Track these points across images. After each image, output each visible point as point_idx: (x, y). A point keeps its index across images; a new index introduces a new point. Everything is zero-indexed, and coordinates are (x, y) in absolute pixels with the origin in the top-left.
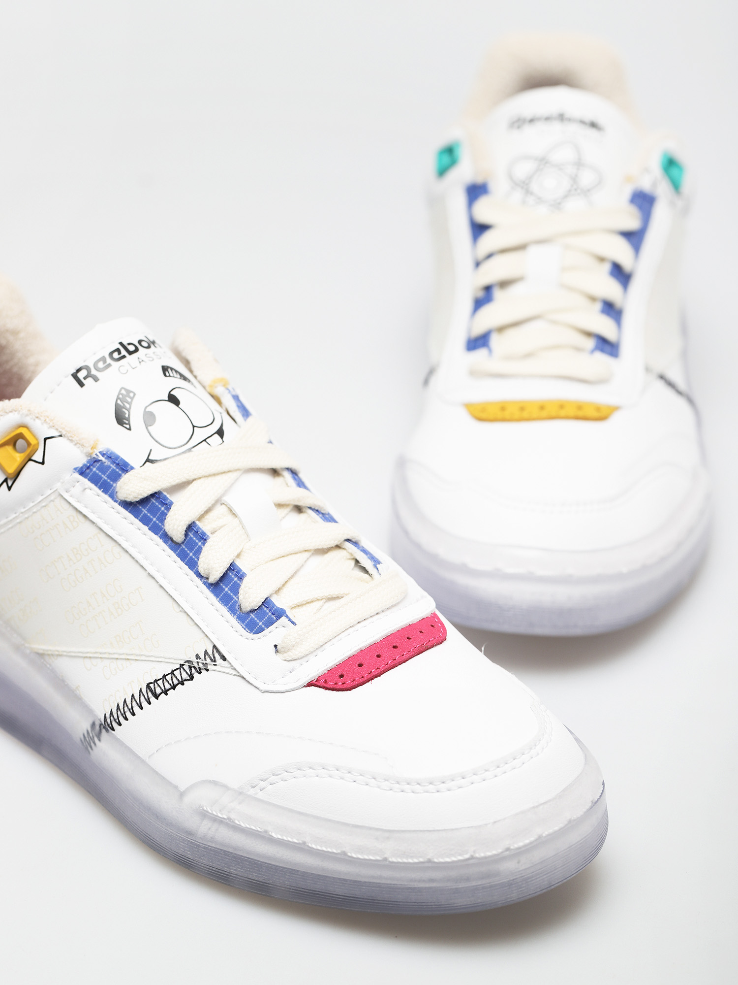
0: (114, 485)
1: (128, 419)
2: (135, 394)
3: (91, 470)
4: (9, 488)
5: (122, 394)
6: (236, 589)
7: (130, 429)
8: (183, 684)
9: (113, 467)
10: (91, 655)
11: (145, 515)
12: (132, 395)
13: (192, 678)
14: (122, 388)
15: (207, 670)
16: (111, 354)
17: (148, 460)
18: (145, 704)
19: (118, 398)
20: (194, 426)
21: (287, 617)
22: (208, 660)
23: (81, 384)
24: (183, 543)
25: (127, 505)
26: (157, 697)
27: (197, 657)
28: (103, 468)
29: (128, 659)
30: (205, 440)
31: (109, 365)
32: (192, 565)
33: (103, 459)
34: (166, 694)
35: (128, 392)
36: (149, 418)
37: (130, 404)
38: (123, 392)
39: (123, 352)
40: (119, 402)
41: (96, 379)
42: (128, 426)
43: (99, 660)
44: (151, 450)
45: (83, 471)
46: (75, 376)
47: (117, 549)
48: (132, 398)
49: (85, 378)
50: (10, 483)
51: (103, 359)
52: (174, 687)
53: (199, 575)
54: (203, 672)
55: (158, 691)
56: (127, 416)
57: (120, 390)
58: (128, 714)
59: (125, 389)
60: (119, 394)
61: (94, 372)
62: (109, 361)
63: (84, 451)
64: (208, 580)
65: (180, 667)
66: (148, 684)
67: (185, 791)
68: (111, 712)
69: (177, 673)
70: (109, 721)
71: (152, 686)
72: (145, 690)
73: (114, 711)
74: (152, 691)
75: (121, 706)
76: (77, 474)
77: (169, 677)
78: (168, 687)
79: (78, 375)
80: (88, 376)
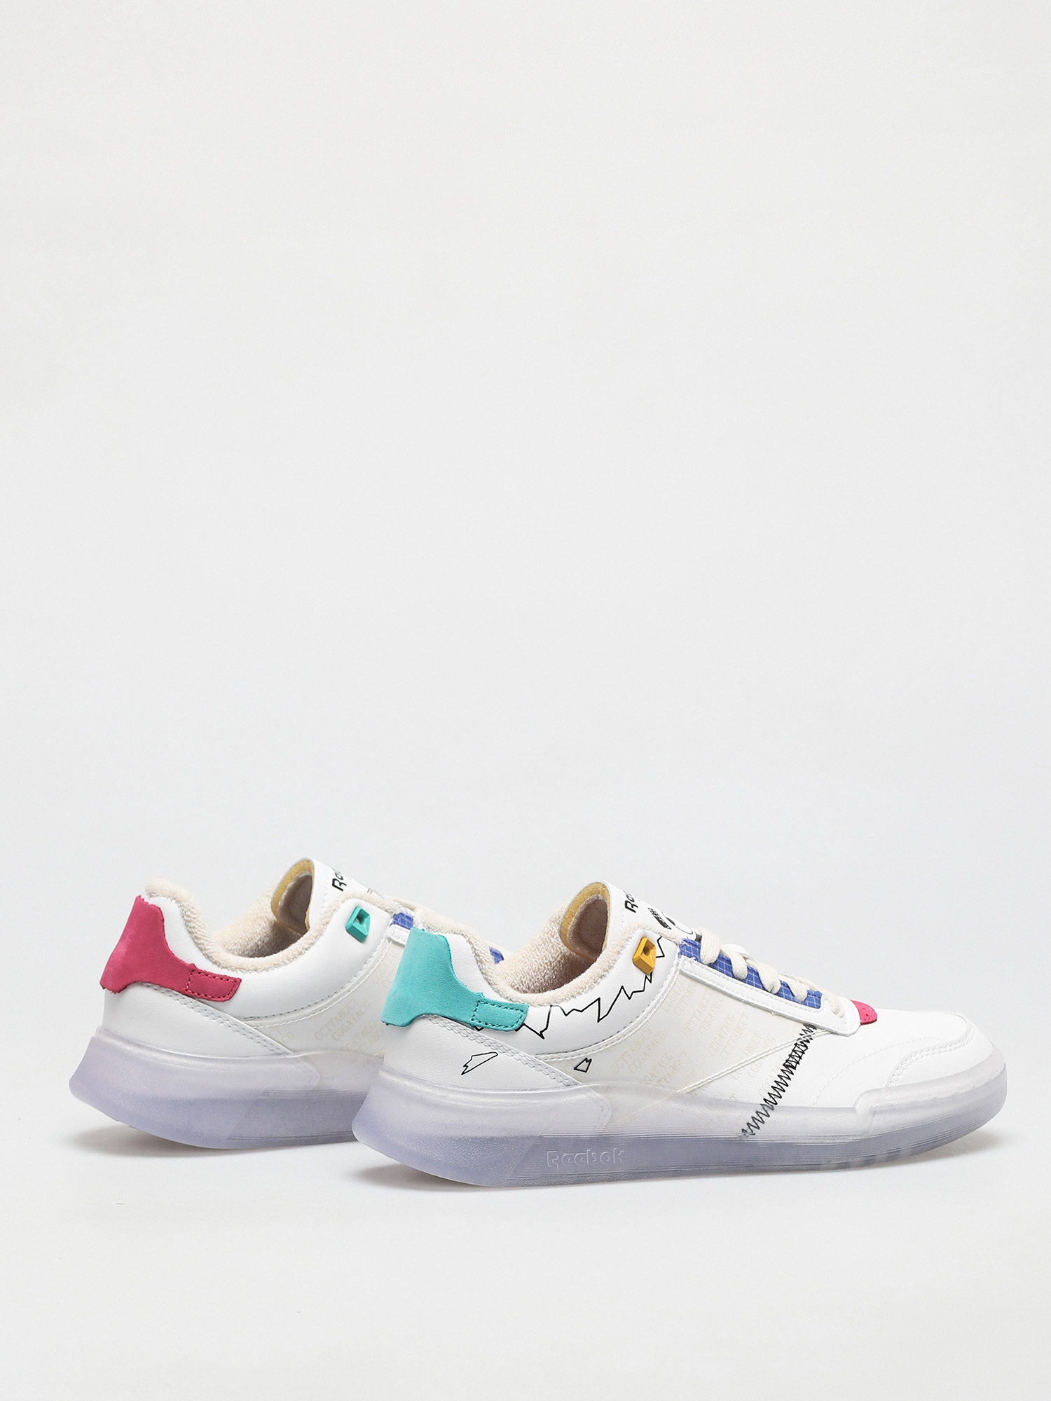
0: (699, 957)
3: (685, 952)
4: (650, 981)
8: (804, 1053)
9: (692, 946)
10: (736, 1068)
11: (721, 970)
13: (806, 1046)
15: (812, 1039)
18: (790, 1076)
19: (652, 914)
21: (823, 993)
22: (809, 1033)
23: (634, 911)
24: (747, 978)
26: (794, 1068)
27: (800, 1035)
28: (688, 949)
29: (761, 1058)
32: (760, 986)
33: (685, 943)
34: (799, 1064)
38: (650, 910)
43: (742, 1069)
45: (682, 954)
46: (626, 907)
47: (720, 995)
48: (656, 913)
49: (632, 907)
50: (649, 978)
52: (800, 1057)
53: (768, 991)
55: (794, 1064)
58: (784, 1087)
60: (650, 912)
61: (632, 903)
63: (674, 942)
64: (775, 992)
65: (796, 1044)
66: (784, 1065)
67: (855, 1105)
68: (769, 1093)
69: (796, 1049)
70: (771, 1100)
71: (787, 1064)
72: (784, 1068)
73: (772, 1091)
74: (789, 1066)
75: (775, 1085)
76: (682, 956)
77: (794, 1054)
78: (798, 1059)
79: (628, 906)
80: (632, 905)
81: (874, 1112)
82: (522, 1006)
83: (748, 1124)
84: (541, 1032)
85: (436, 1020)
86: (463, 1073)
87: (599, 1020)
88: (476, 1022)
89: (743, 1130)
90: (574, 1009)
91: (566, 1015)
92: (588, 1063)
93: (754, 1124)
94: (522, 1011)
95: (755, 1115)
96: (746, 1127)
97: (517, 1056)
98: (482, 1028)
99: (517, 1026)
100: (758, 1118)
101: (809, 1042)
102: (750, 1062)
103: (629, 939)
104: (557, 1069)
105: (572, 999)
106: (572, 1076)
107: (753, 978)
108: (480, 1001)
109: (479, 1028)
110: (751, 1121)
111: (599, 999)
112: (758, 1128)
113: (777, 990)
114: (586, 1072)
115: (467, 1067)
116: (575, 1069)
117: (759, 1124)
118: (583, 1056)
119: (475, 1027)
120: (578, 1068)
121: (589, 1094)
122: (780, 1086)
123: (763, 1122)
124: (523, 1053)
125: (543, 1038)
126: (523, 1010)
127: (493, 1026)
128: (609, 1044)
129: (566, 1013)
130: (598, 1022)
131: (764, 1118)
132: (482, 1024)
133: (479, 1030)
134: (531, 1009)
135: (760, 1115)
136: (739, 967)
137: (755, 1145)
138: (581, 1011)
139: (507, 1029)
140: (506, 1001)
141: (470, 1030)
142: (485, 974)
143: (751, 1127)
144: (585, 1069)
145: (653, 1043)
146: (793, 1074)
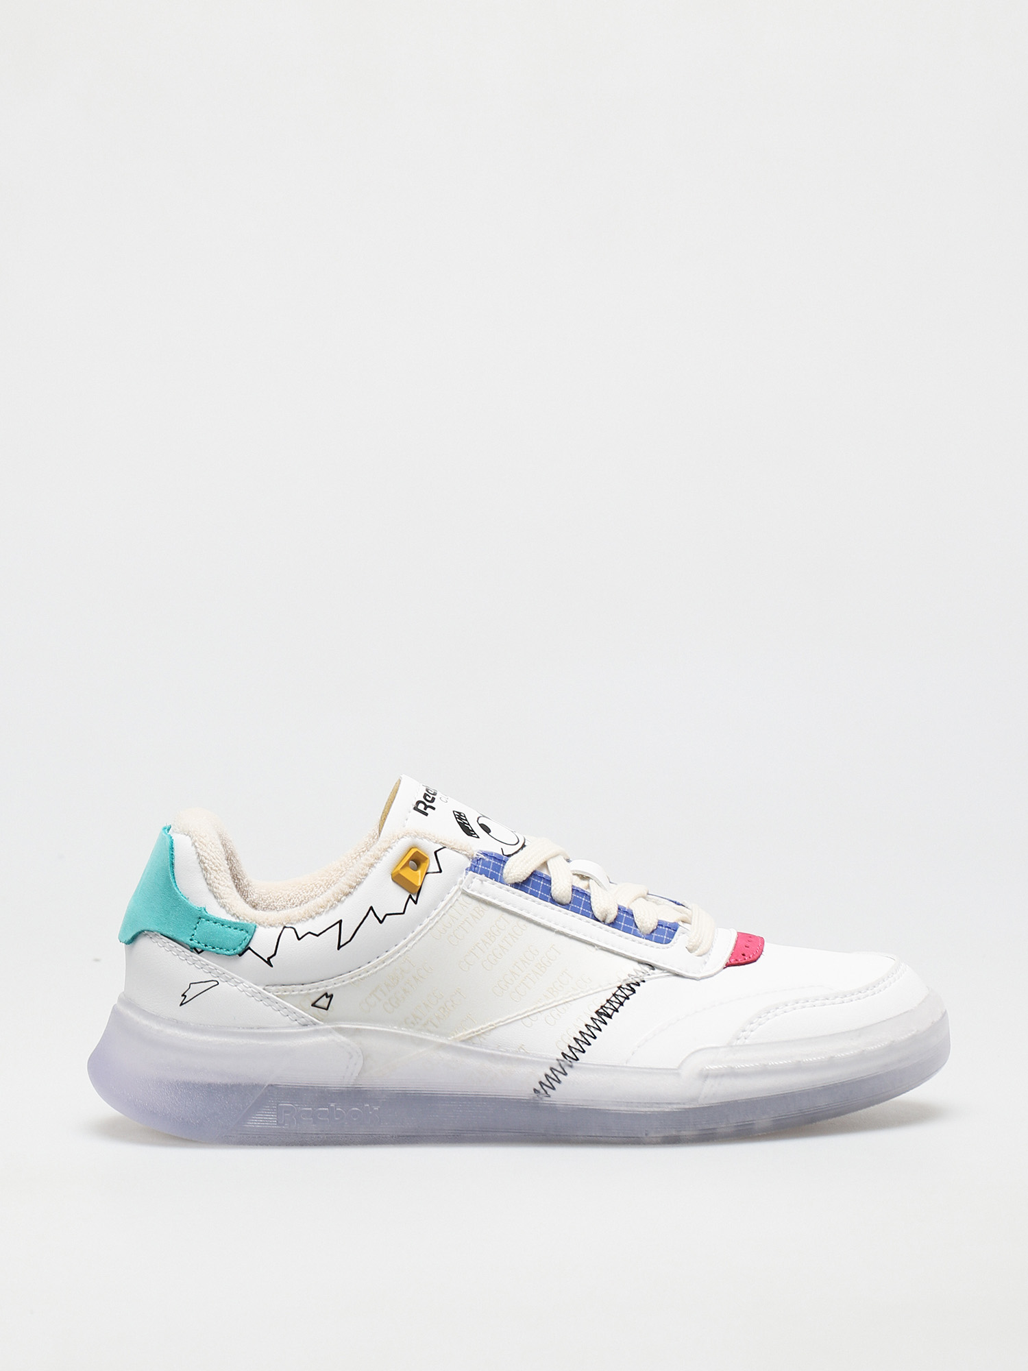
0: (500, 874)
1: (473, 831)
2: (464, 814)
3: (478, 867)
4: (416, 902)
5: (457, 815)
7: (478, 837)
8: (628, 999)
9: (492, 861)
10: (529, 1014)
11: (531, 891)
12: (462, 815)
13: (634, 991)
14: (453, 811)
15: (644, 981)
17: (505, 855)
18: (602, 1026)
19: (456, 818)
21: (681, 927)
22: (641, 974)
23: (426, 814)
24: (570, 903)
25: (516, 885)
26: (610, 1017)
28: (487, 864)
29: (567, 1002)
32: (589, 914)
33: (482, 856)
34: (617, 1011)
35: (459, 813)
36: (485, 828)
37: (466, 821)
38: (456, 813)
40: (458, 820)
41: (433, 809)
42: (476, 836)
43: (539, 1014)
44: (501, 848)
45: (473, 869)
46: (416, 809)
47: (522, 922)
48: (465, 817)
49: (425, 809)
50: (415, 898)
51: (427, 795)
52: (621, 1004)
53: (598, 920)
54: (641, 984)
55: (610, 1012)
56: (470, 829)
57: (454, 813)
58: (590, 1040)
60: (455, 815)
61: (428, 804)
62: (431, 796)
63: (466, 855)
64: (608, 921)
65: (620, 988)
66: (597, 1012)
67: (679, 1068)
68: (569, 1046)
69: (619, 993)
70: (571, 1054)
71: (602, 1011)
72: (596, 1016)
73: (573, 1044)
74: (603, 1014)
75: (579, 1036)
76: (471, 872)
77: (613, 999)
78: (617, 1005)
79: (419, 807)
80: (426, 807)
81: (705, 1076)
82: (247, 926)
83: (541, 1083)
84: (269, 959)
85: (156, 939)
86: (181, 1004)
87: (339, 947)
88: (194, 943)
89: (535, 1090)
90: (310, 933)
91: (299, 939)
92: (329, 999)
93: (548, 1084)
94: (247, 932)
95: (549, 1073)
96: (538, 1087)
97: (241, 987)
98: (202, 951)
99: (239, 949)
100: (553, 1076)
101: (639, 985)
102: (550, 1006)
103: (389, 850)
104: (288, 1005)
105: (311, 920)
106: (309, 1014)
107: (580, 902)
108: (200, 917)
109: (199, 950)
110: (544, 1080)
111: (340, 922)
112: (553, 1088)
113: (611, 918)
114: (327, 1009)
115: (185, 996)
116: (314, 1005)
117: (555, 1084)
118: (322, 990)
119: (195, 949)
120: (317, 1004)
121: (331, 1037)
122: (584, 1039)
123: (559, 1082)
124: (247, 983)
125: (271, 966)
126: (249, 930)
127: (214, 948)
128: (356, 976)
129: (300, 937)
130: (338, 949)
131: (561, 1077)
132: (202, 946)
133: (199, 953)
134: (260, 930)
135: (555, 1072)
136: (561, 887)
137: (552, 1109)
138: (318, 936)
139: (228, 953)
140: (233, 920)
141: (188, 952)
142: (210, 885)
143: (544, 1087)
144: (326, 1006)
145: (414, 978)
146: (606, 1023)
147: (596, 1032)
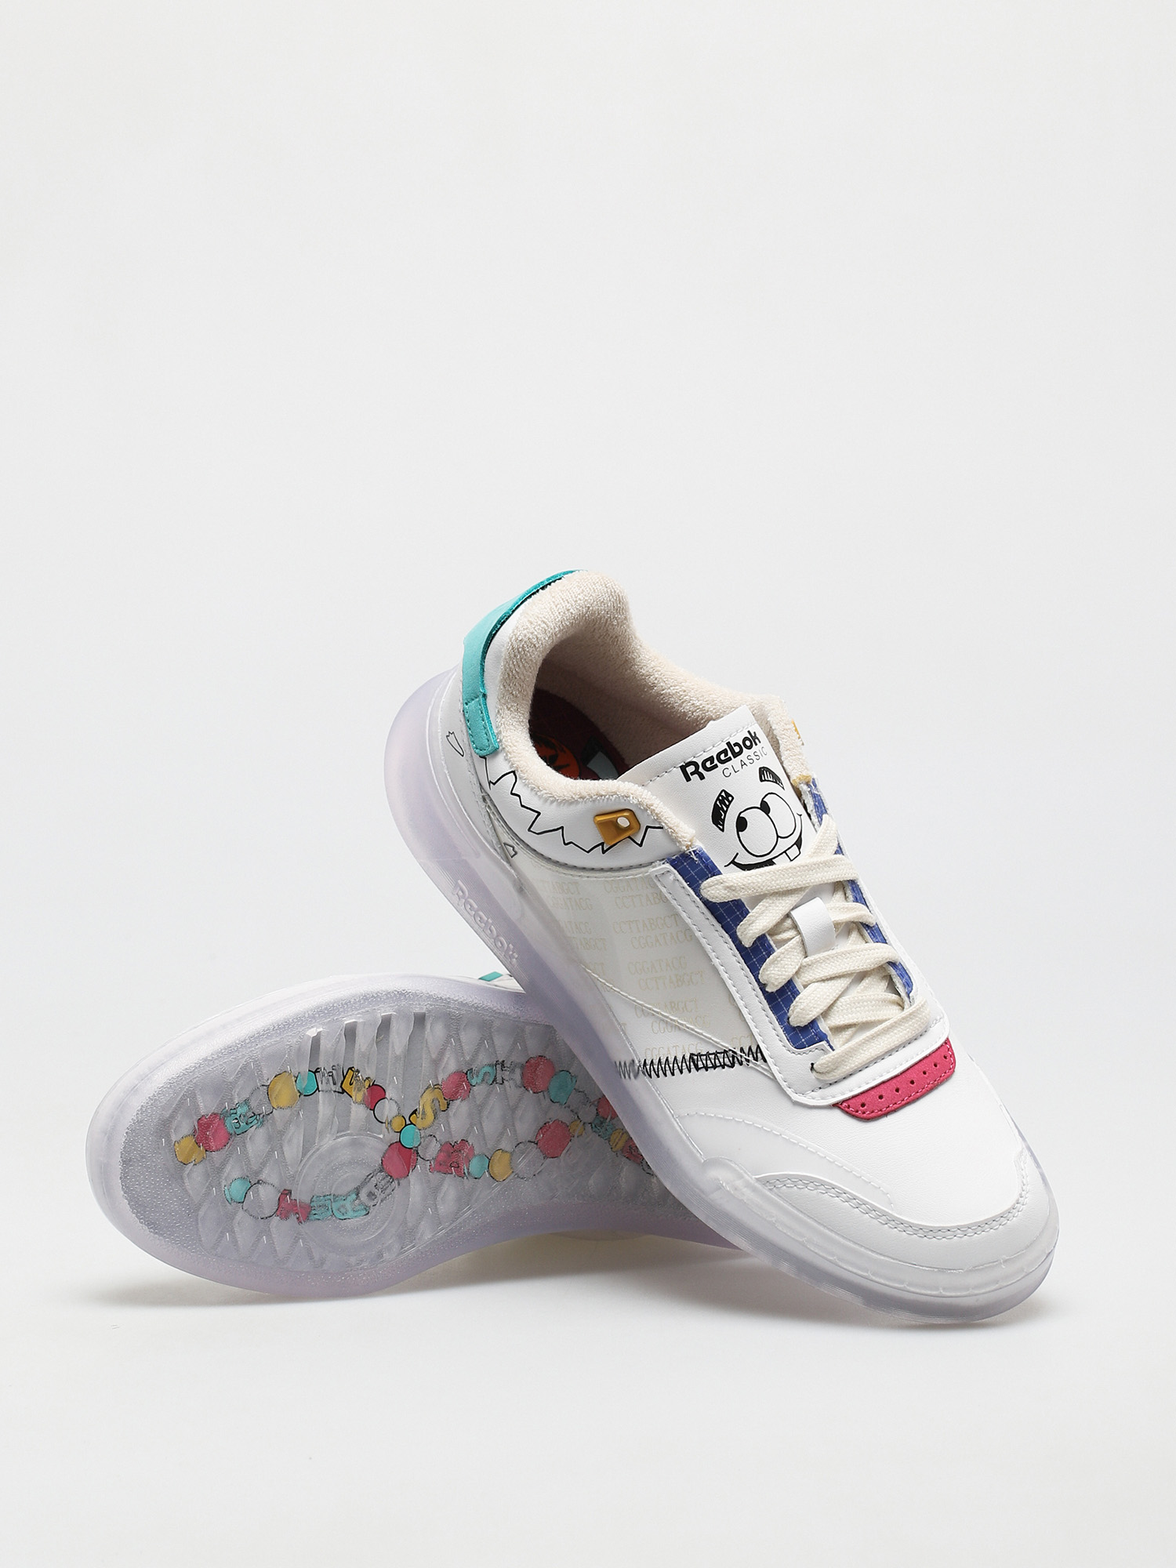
0: (699, 882)
1: (723, 821)
2: (733, 798)
3: (682, 863)
4: (604, 852)
5: (722, 796)
6: (789, 1001)
7: (723, 830)
8: (724, 1068)
9: (703, 866)
12: (730, 798)
13: (732, 1066)
14: (723, 790)
15: (748, 1065)
16: (719, 755)
17: (733, 862)
18: (685, 1071)
19: (718, 799)
20: (778, 837)
21: (828, 1042)
22: (751, 1058)
23: (688, 779)
24: (750, 948)
25: (708, 904)
26: (698, 1069)
27: (742, 1050)
28: (694, 866)
29: (678, 1027)
30: (785, 852)
31: (716, 766)
32: (754, 970)
33: (695, 857)
34: (707, 1070)
35: (728, 795)
36: (742, 824)
37: (728, 807)
38: (723, 794)
39: (730, 754)
40: (718, 803)
41: (702, 777)
42: (721, 827)
44: (737, 854)
45: (674, 862)
46: (683, 768)
47: (690, 933)
48: (730, 802)
49: (692, 774)
50: (605, 848)
51: (711, 759)
52: (715, 1067)
53: (758, 981)
54: (744, 1065)
55: (700, 1065)
56: (723, 817)
57: (721, 792)
58: (668, 1073)
59: (726, 792)
60: (720, 795)
61: (701, 770)
62: (716, 762)
64: (765, 989)
65: (724, 1052)
66: (692, 1055)
68: (652, 1061)
69: (721, 1056)
70: (649, 1067)
71: (695, 1057)
72: (687, 1057)
73: (656, 1062)
74: (694, 1062)
75: (663, 1061)
76: (668, 866)
77: (712, 1057)
78: (710, 1064)
79: (687, 769)
80: (696, 772)
84: (491, 780)
88: (466, 709)
90: (520, 798)
91: (512, 793)
92: (515, 852)
93: (628, 1069)
94: (491, 746)
95: (627, 1064)
96: (618, 1064)
99: (482, 753)
101: (741, 1064)
102: (664, 1017)
105: (527, 788)
107: (755, 955)
108: (477, 697)
110: (621, 1063)
111: (538, 813)
112: (625, 1076)
113: (770, 989)
114: (511, 857)
116: (504, 844)
117: (631, 1074)
118: (512, 842)
120: (507, 846)
122: (665, 1067)
123: (634, 1077)
125: (490, 789)
127: (470, 729)
130: (529, 830)
132: (466, 717)
135: (632, 1068)
136: (752, 927)
138: (523, 806)
139: (476, 744)
143: (620, 1069)
144: (511, 854)
146: (690, 1071)
147: (677, 1071)
